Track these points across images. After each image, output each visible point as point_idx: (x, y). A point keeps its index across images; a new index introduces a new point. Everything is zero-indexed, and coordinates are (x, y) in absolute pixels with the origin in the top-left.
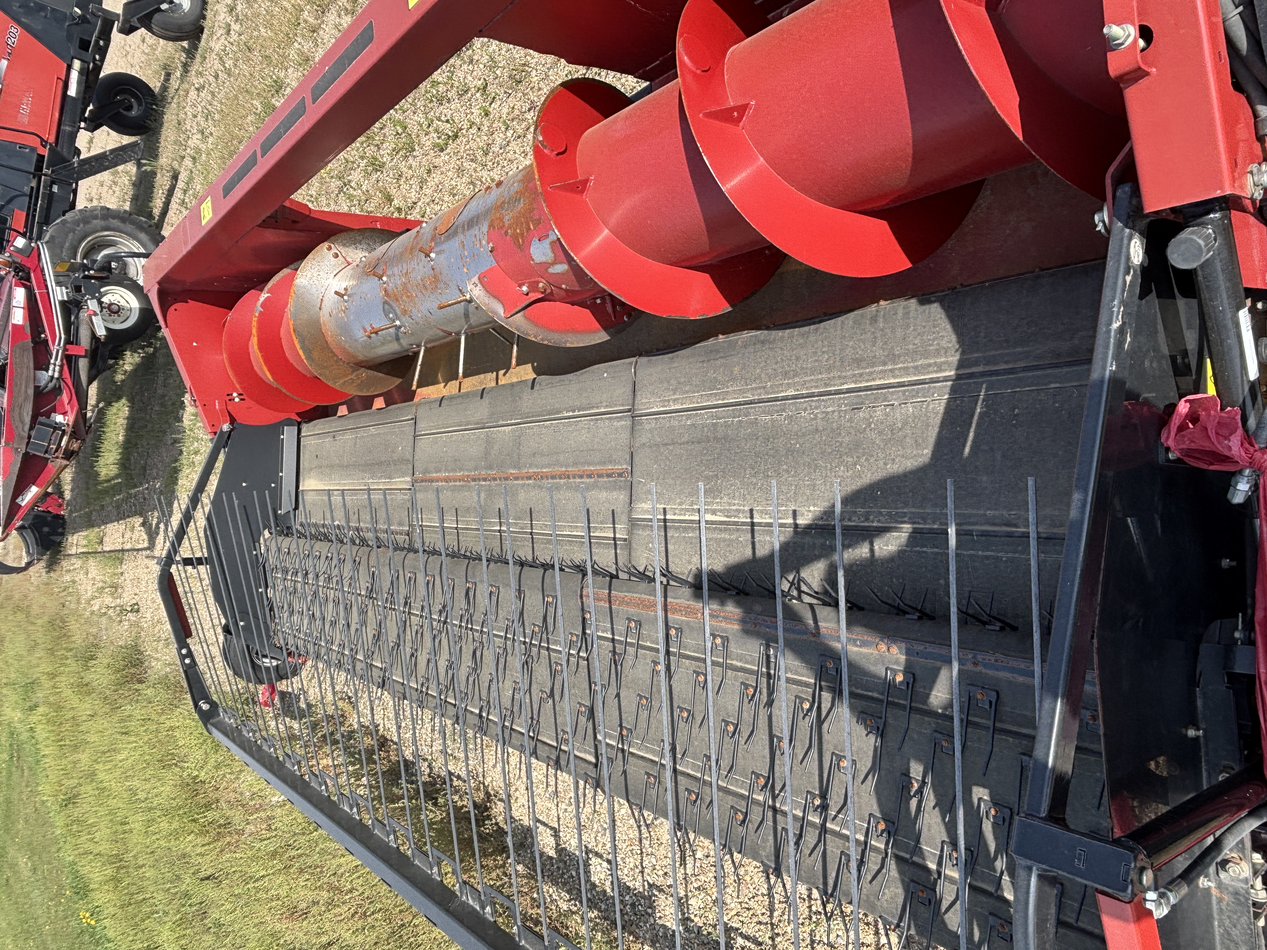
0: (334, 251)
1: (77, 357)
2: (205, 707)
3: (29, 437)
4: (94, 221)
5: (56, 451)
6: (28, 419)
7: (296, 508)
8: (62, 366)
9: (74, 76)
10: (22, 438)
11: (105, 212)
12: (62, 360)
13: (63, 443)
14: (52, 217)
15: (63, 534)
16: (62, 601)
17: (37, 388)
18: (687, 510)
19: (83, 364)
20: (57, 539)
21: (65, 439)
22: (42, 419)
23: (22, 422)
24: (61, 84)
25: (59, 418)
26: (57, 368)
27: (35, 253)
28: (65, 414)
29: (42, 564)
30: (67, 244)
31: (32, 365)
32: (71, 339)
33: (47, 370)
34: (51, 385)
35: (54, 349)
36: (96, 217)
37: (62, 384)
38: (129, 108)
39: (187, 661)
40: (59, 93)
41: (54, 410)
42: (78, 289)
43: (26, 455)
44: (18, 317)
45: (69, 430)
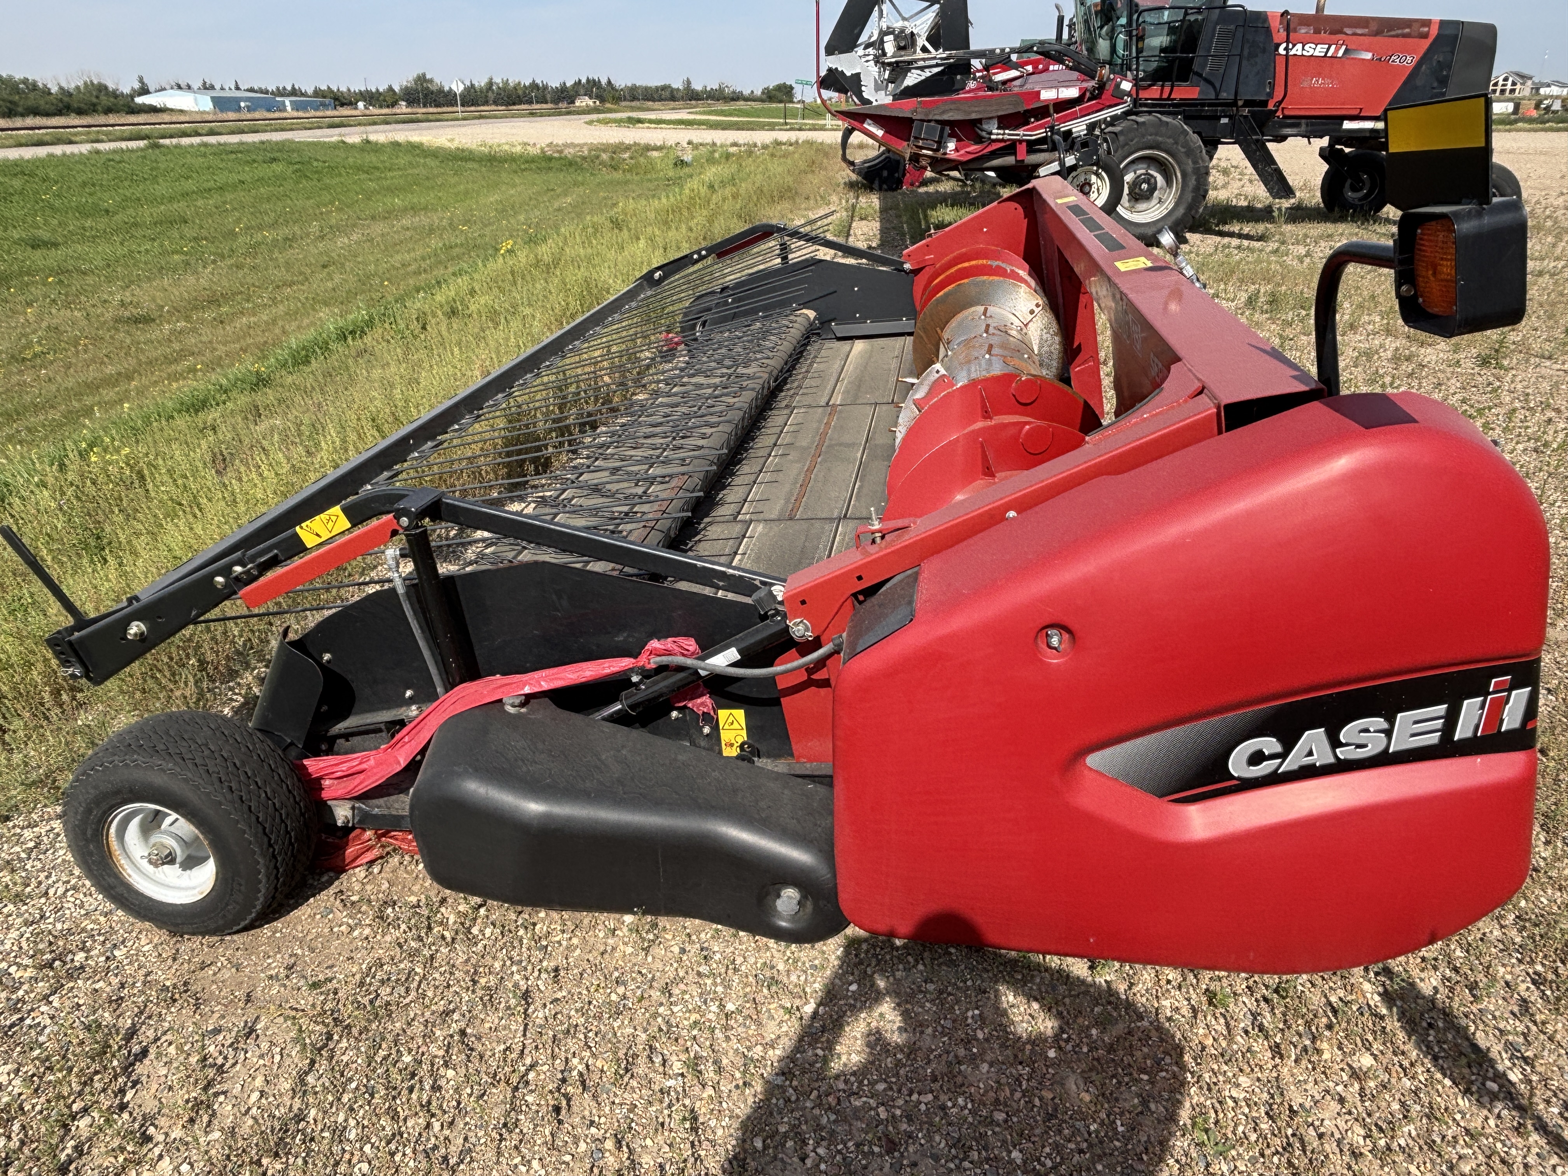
0: (1037, 310)
1: (1015, 154)
2: (657, 275)
3: (929, 121)
4: (1190, 162)
5: (918, 147)
6: (946, 117)
7: (840, 339)
8: (1002, 140)
9: (1369, 125)
10: (927, 115)
11: (1203, 171)
12: (1009, 140)
13: (925, 152)
14: (1194, 122)
15: (880, 189)
16: (812, 196)
17: (979, 121)
18: (747, 549)
19: (1010, 160)
20: (876, 185)
21: (929, 153)
22: (948, 130)
23: (943, 112)
24: (1356, 112)
25: (951, 145)
26: (1000, 137)
27: (1119, 101)
28: (957, 150)
29: (854, 177)
30: (1160, 139)
31: (1000, 113)
32: (1032, 146)
33: (998, 128)
34: (984, 134)
35: (1021, 132)
36: (1195, 162)
37: (986, 144)
38: (1354, 189)
39: (695, 256)
40: (1344, 113)
41: (959, 140)
42: (1085, 144)
43: (910, 121)
44: (1048, 95)
45: (939, 155)
